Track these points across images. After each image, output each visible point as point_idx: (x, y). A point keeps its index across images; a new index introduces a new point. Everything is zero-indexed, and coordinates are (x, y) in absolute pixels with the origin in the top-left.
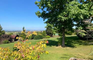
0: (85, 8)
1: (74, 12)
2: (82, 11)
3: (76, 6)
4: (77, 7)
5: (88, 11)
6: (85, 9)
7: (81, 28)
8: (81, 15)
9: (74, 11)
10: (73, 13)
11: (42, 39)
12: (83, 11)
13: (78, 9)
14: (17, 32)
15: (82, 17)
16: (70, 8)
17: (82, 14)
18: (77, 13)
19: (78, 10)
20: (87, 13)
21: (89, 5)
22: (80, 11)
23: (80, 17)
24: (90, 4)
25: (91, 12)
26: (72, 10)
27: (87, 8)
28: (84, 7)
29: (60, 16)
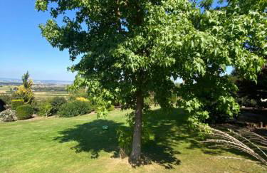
0: (215, 27)
1: (171, 37)
2: (203, 39)
3: (181, 14)
4: (186, 20)
5: (224, 40)
6: (214, 32)
7: (197, 105)
8: (198, 54)
9: (174, 32)
10: (168, 43)
11: (86, 113)
12: (205, 38)
13: (187, 27)
14: (13, 87)
15: (198, 65)
16: (160, 22)
17: (200, 51)
18: (180, 43)
19: (187, 32)
20: (221, 49)
21: (228, 16)
22: (193, 39)
23: (191, 64)
24: (232, 12)
25: (235, 45)
26: (167, 28)
27: (221, 27)
28: (211, 21)
29: (122, 50)
